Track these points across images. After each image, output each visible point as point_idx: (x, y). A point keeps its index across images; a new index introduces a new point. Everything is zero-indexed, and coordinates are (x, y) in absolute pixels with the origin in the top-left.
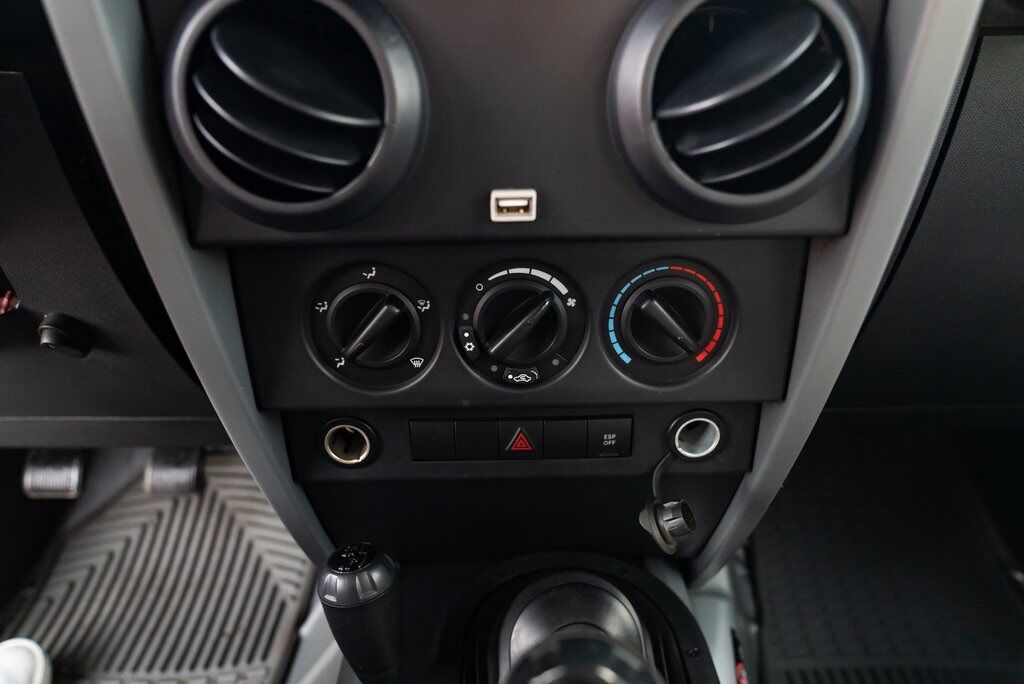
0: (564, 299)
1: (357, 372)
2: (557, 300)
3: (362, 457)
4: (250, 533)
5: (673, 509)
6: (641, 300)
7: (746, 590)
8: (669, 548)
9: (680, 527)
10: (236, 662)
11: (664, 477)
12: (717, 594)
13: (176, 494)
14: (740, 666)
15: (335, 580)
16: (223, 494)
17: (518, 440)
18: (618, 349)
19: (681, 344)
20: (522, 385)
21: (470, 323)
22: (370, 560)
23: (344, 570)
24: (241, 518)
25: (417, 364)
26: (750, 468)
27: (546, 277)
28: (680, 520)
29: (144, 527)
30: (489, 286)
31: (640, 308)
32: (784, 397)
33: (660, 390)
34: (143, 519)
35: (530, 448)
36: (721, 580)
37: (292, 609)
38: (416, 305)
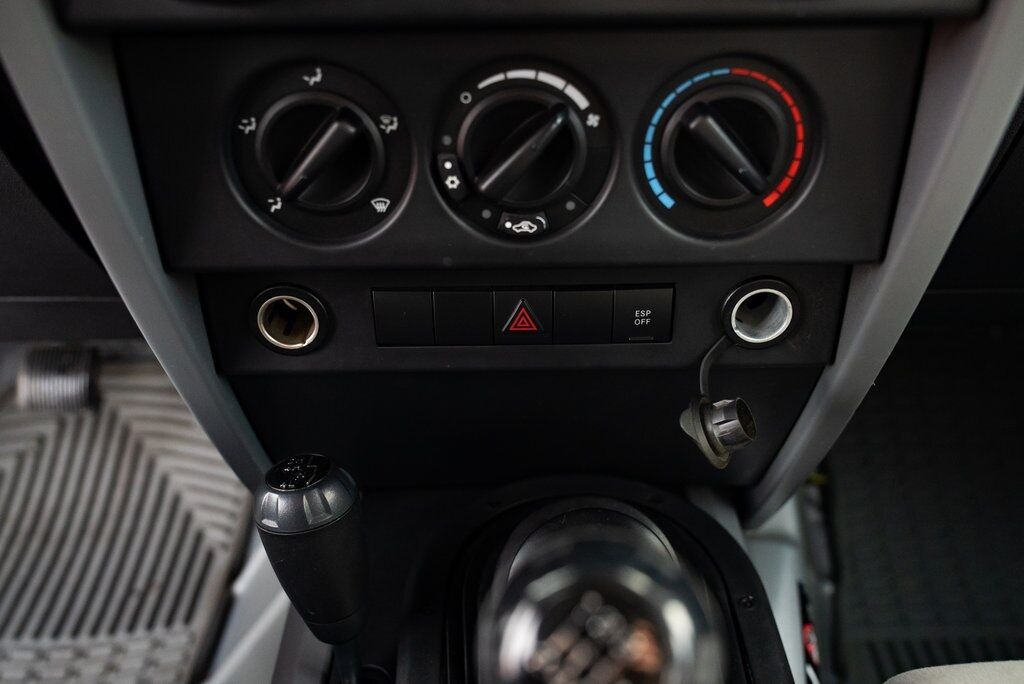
0: (583, 115)
1: (299, 219)
2: (575, 119)
3: (309, 341)
4: (164, 464)
5: (726, 409)
6: (690, 115)
7: (820, 539)
8: (719, 461)
9: (735, 432)
10: (151, 625)
11: (715, 370)
12: (780, 538)
13: (62, 410)
14: (808, 629)
15: (276, 501)
16: (125, 413)
17: (519, 317)
18: (656, 186)
19: (745, 179)
20: (525, 236)
21: (453, 149)
22: (322, 475)
23: (287, 488)
24: (151, 444)
25: (381, 206)
26: (832, 360)
27: (557, 82)
28: (735, 423)
29: (21, 458)
30: (479, 95)
31: (688, 126)
32: (882, 256)
33: (713, 245)
34: (20, 446)
35: (535, 329)
36: (786, 518)
37: (222, 561)
38: (378, 123)
